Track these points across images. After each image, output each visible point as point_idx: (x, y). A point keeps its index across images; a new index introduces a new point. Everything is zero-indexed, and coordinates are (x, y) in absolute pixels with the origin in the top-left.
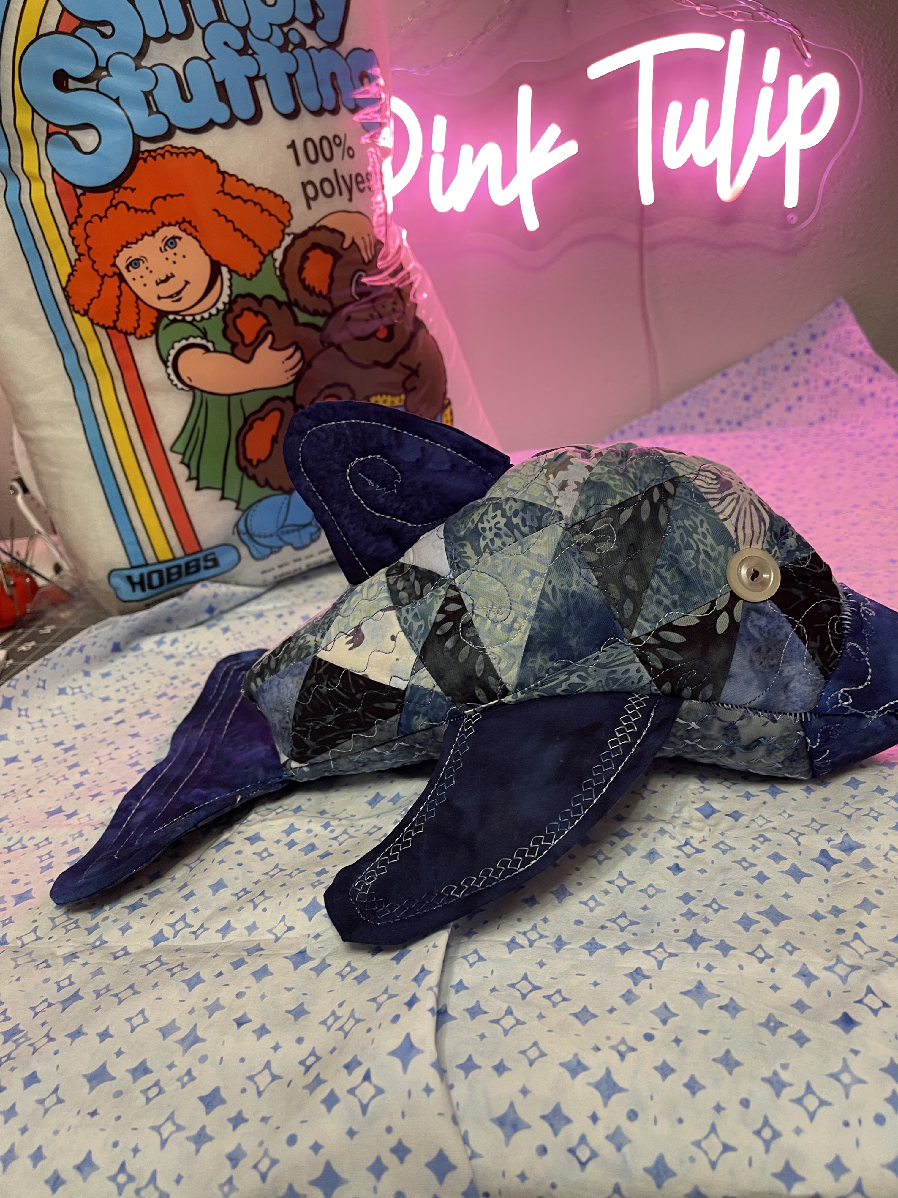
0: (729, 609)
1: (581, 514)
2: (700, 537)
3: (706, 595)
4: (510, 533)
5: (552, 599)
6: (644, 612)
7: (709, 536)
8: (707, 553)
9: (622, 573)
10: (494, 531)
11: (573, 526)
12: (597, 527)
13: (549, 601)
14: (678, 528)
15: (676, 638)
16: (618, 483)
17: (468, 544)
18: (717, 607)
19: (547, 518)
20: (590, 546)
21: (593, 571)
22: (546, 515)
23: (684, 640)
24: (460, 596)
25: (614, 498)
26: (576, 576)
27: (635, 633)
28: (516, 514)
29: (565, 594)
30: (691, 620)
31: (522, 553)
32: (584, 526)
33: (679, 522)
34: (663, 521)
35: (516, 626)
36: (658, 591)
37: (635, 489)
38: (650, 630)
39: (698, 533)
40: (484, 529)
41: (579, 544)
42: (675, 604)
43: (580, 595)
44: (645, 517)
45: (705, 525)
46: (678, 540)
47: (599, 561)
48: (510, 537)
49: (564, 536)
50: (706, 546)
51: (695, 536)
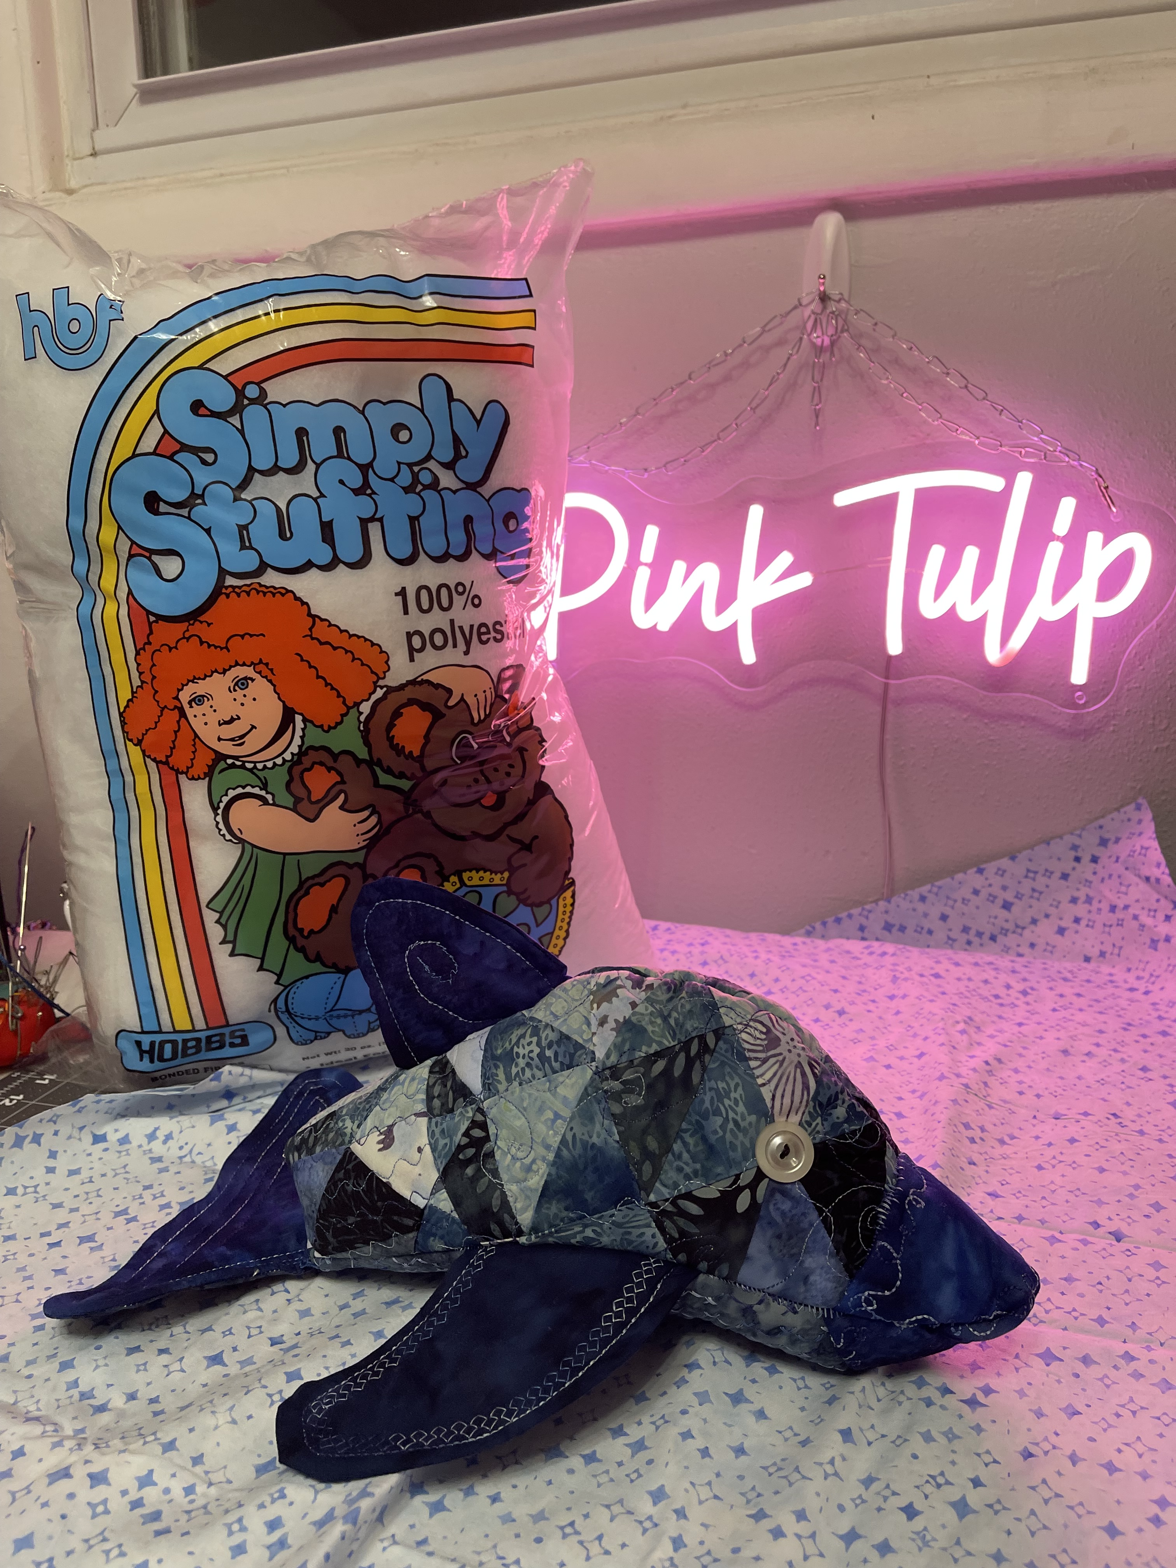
0: (753, 1186)
1: (613, 1059)
2: (732, 1104)
3: (731, 1167)
4: (541, 1066)
5: (570, 1147)
6: (663, 1176)
7: (741, 1103)
8: (736, 1122)
9: (645, 1131)
10: (527, 1059)
11: (604, 1070)
12: (628, 1076)
13: (567, 1147)
14: (711, 1089)
15: (694, 1209)
16: (657, 1029)
17: (501, 1066)
18: (742, 1182)
19: (580, 1056)
20: (617, 1096)
21: (616, 1124)
22: (579, 1053)
23: (702, 1213)
24: (485, 1123)
25: (650, 1046)
26: (598, 1127)
27: (652, 1198)
28: (550, 1046)
29: (584, 1145)
30: (712, 1192)
32: (615, 1072)
33: (713, 1082)
34: (696, 1078)
35: (534, 1167)
36: (679, 1157)
37: (674, 1039)
38: (668, 1196)
39: (730, 1099)
40: (518, 1054)
41: (606, 1091)
42: (696, 1173)
43: (599, 1149)
44: (677, 1072)
45: (740, 1090)
46: (707, 1104)
47: (623, 1115)
48: (540, 1070)
49: (592, 1080)
50: (737, 1114)
51: (727, 1102)
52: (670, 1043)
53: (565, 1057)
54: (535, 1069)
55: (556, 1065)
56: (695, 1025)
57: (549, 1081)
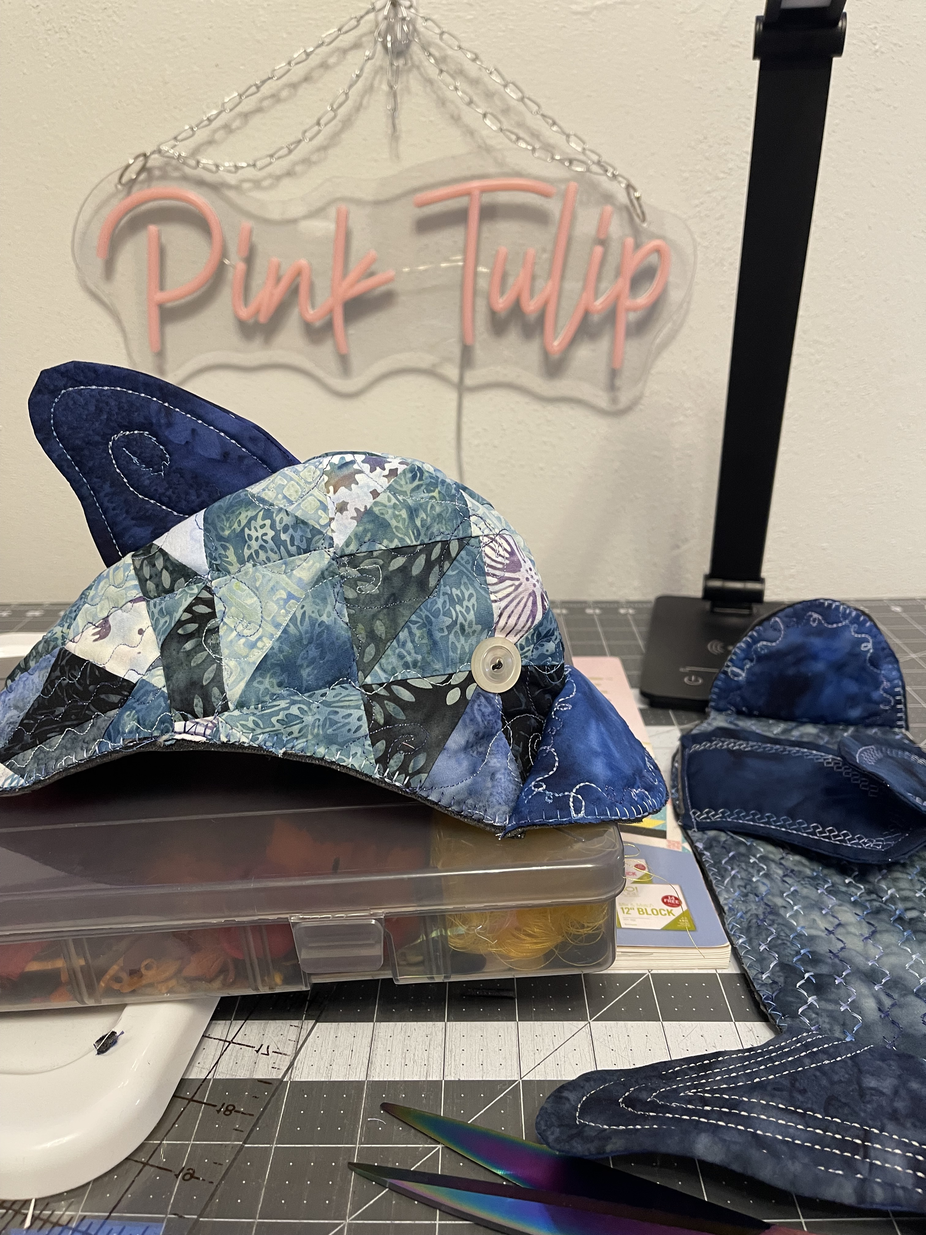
0: (463, 686)
1: (353, 547)
2: (463, 610)
3: (447, 666)
4: (276, 549)
5: (299, 623)
6: (383, 661)
7: (472, 612)
8: (462, 627)
9: (374, 617)
10: (261, 542)
11: (341, 557)
12: (366, 565)
13: (295, 625)
14: (445, 594)
15: (407, 696)
16: (401, 528)
17: (231, 548)
18: (453, 681)
19: (318, 542)
20: (353, 583)
21: (348, 607)
22: (318, 539)
23: (414, 700)
24: (212, 600)
25: (391, 541)
26: (329, 608)
27: (368, 681)
28: (285, 529)
29: (313, 623)
30: (427, 684)
31: (285, 573)
32: (353, 560)
33: (448, 588)
34: (432, 582)
35: (258, 643)
36: (404, 645)
37: (417, 538)
38: (384, 681)
39: (462, 606)
40: (250, 537)
41: (342, 577)
42: (415, 664)
43: (328, 627)
44: (416, 571)
45: (473, 599)
46: (439, 605)
47: (357, 600)
48: (276, 553)
49: (330, 565)
50: (466, 620)
51: (458, 607)
52: (412, 542)
53: (302, 541)
54: (269, 552)
55: (293, 549)
56: (442, 530)
57: (286, 563)
